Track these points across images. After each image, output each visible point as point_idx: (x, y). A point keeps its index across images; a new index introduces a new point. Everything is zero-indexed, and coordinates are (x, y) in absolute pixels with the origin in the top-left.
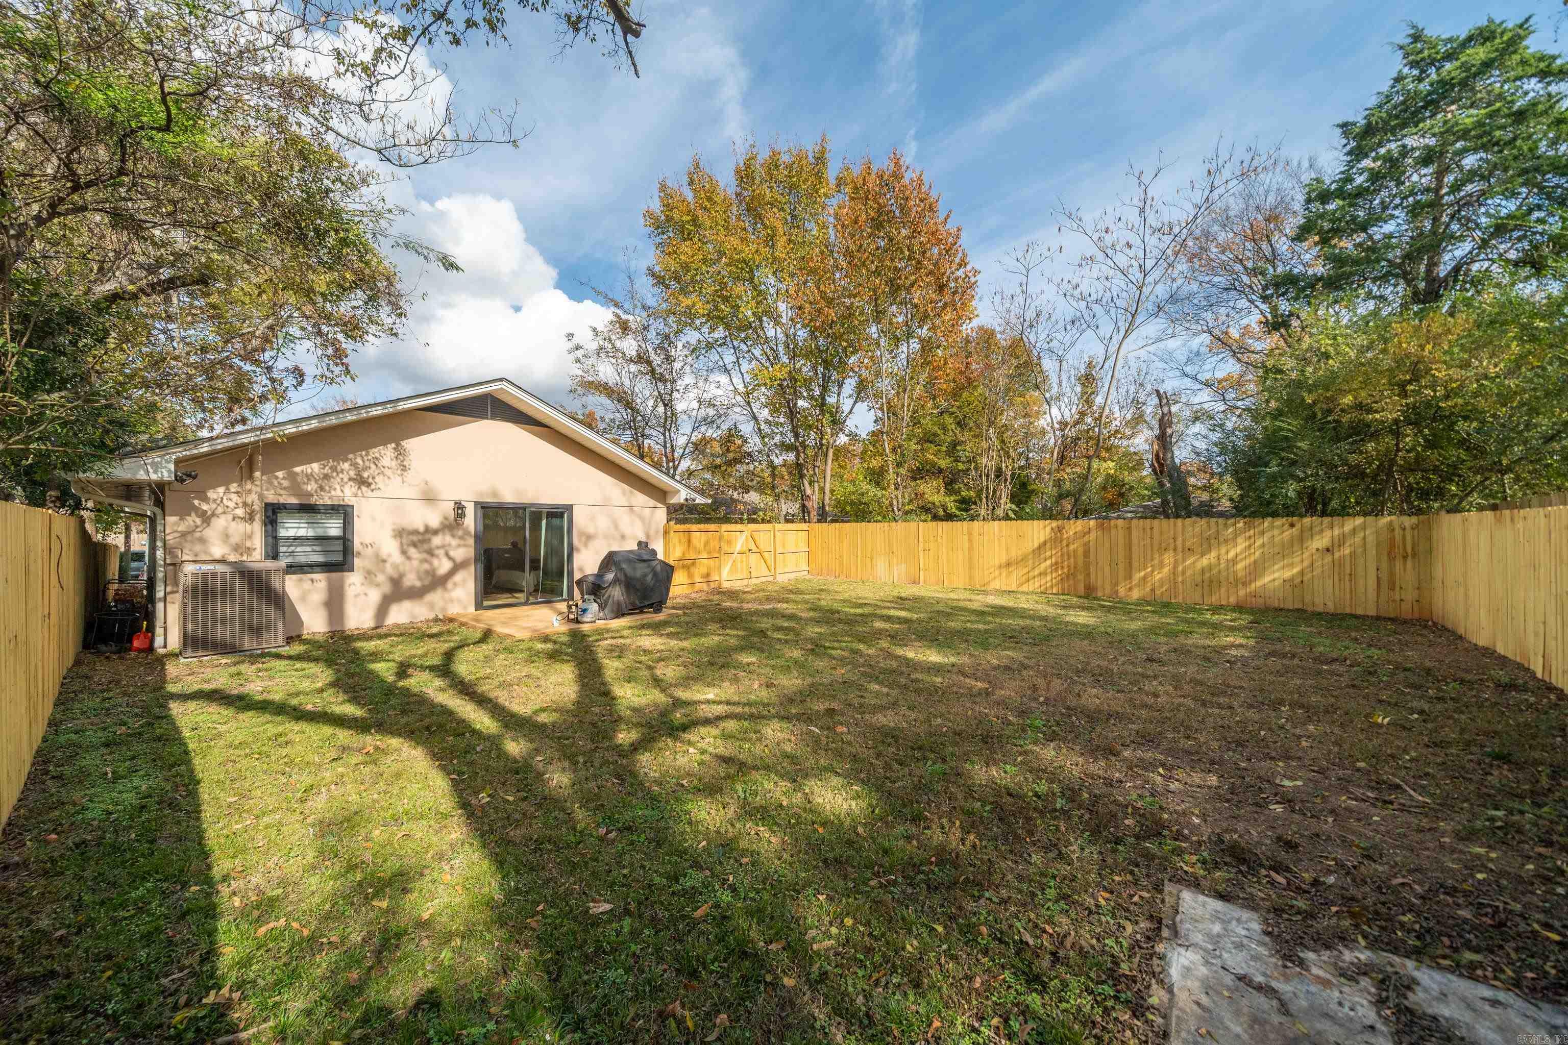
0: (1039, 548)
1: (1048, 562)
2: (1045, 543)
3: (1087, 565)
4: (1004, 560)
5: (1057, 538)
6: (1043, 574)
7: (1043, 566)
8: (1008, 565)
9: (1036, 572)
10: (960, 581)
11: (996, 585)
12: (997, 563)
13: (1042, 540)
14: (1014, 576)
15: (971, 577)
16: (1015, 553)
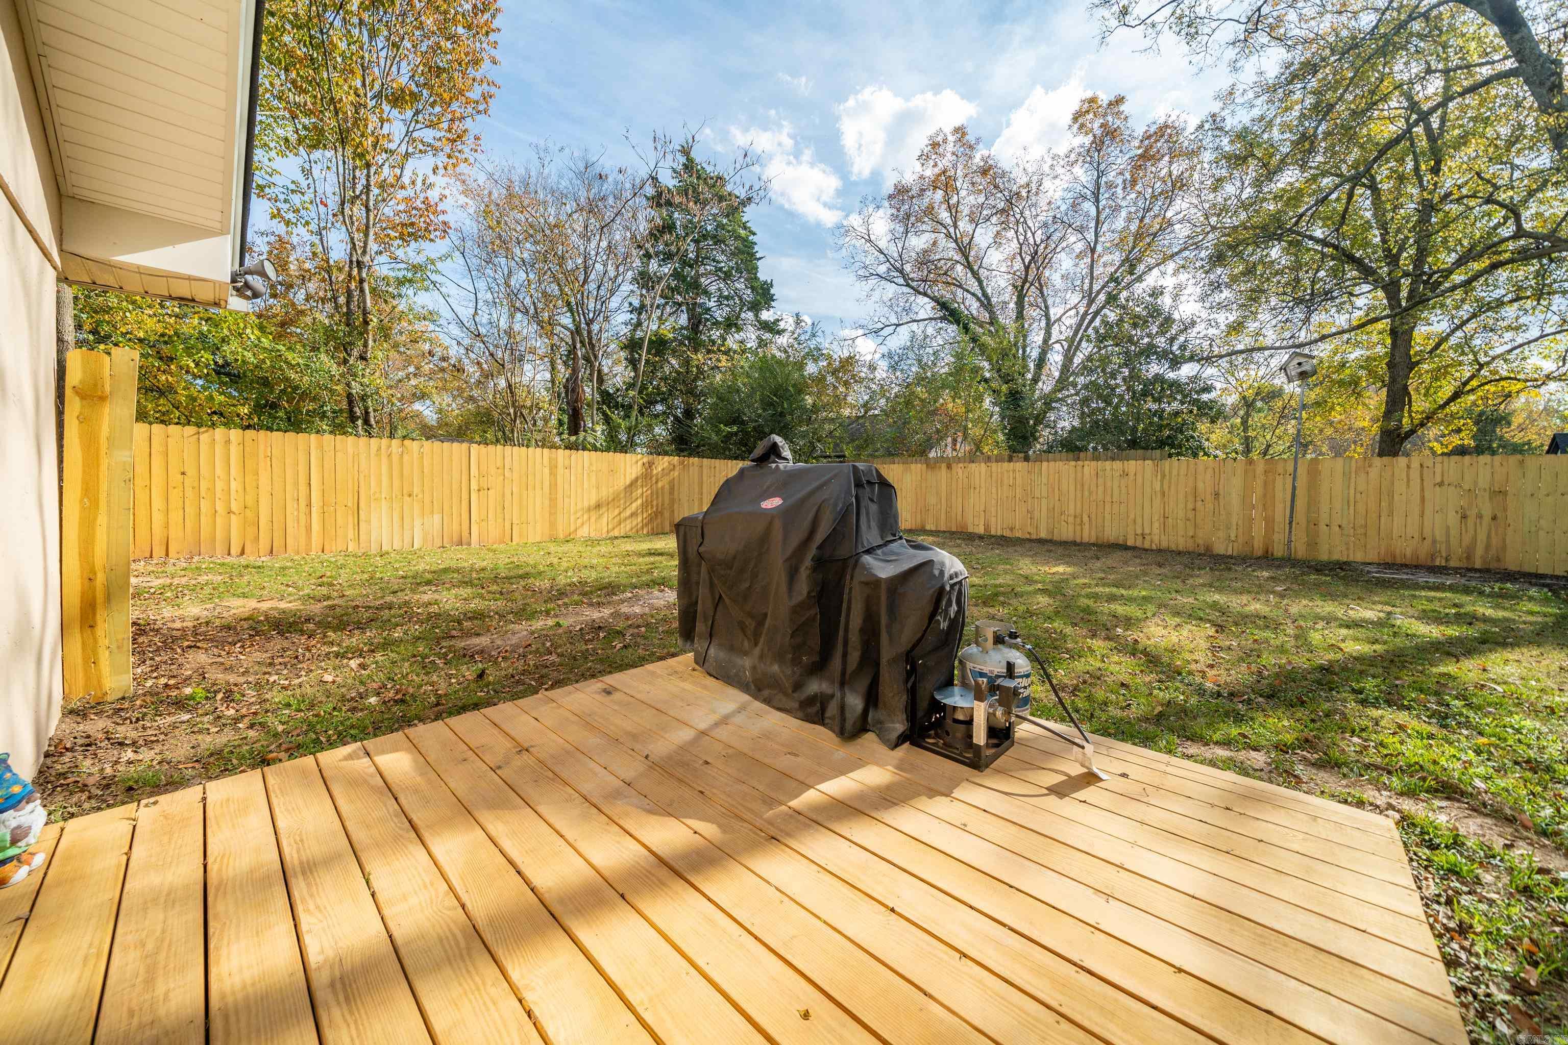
0: (631, 485)
1: (639, 502)
2: (637, 479)
3: (672, 501)
4: (593, 502)
5: (647, 475)
6: (634, 515)
7: (634, 505)
8: (598, 506)
9: (628, 512)
10: (536, 532)
11: (584, 532)
12: (586, 504)
13: (634, 476)
14: (605, 520)
15: (553, 524)
16: (606, 493)
